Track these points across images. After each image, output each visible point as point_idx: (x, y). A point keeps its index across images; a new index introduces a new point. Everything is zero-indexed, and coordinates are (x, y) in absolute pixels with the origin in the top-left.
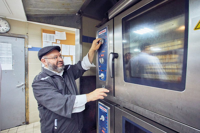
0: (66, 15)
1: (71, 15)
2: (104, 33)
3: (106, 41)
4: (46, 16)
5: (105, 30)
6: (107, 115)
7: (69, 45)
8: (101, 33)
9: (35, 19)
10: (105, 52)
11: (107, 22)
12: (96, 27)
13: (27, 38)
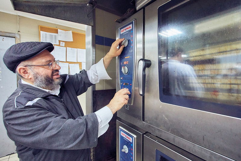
0: (72, 5)
1: (80, 6)
2: (129, 31)
3: (131, 42)
4: (44, 4)
5: (131, 25)
6: (132, 145)
7: (76, 49)
8: (123, 31)
9: (27, 9)
10: (130, 57)
11: (134, 14)
12: (117, 21)
13: (19, 38)
